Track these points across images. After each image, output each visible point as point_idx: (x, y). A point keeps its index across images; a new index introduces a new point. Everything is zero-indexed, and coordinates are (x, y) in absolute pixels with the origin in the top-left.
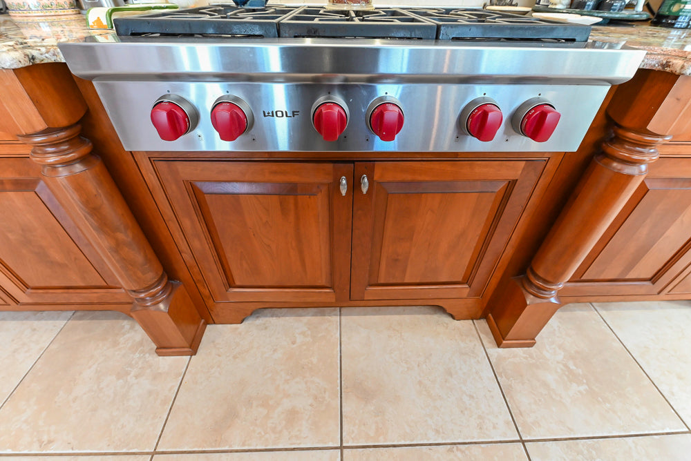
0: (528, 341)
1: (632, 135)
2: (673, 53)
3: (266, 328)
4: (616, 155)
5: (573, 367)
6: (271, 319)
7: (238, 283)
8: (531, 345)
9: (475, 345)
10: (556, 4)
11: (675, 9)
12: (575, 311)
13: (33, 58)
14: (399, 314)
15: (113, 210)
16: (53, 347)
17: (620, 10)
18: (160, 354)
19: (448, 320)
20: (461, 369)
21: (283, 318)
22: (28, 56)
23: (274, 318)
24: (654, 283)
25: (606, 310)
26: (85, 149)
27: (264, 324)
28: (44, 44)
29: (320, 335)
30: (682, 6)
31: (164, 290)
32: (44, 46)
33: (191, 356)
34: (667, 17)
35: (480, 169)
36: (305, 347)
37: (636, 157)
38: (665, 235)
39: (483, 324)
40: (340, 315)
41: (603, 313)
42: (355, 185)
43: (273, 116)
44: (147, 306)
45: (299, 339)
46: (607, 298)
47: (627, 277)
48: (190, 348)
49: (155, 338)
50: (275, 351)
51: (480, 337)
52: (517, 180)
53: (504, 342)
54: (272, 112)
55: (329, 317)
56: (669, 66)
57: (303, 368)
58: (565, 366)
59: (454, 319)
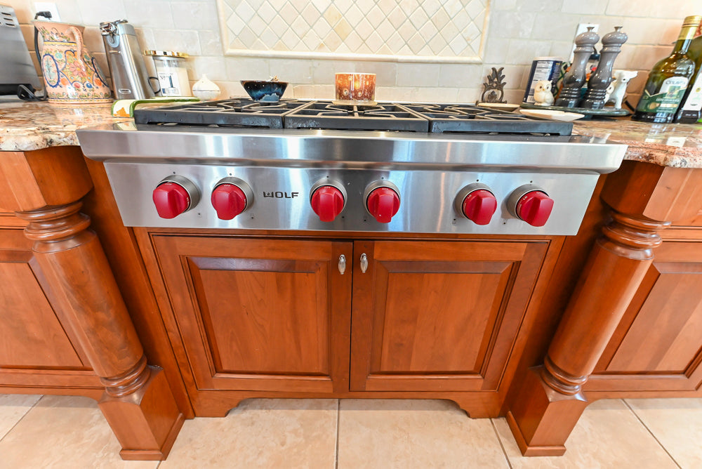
0: (556, 447)
1: (629, 220)
2: (655, 147)
3: (253, 424)
4: (618, 239)
6: (259, 412)
7: (225, 368)
8: (561, 453)
9: (495, 452)
10: (541, 103)
11: (651, 107)
12: (606, 409)
13: (51, 141)
14: (406, 408)
15: (100, 288)
16: (8, 440)
17: (601, 107)
18: (124, 458)
19: (462, 417)
21: (274, 411)
22: (46, 140)
23: (264, 411)
24: (688, 377)
25: (641, 408)
26: (82, 225)
27: (252, 418)
28: (65, 130)
29: (315, 434)
30: (658, 105)
31: (140, 377)
32: (64, 132)
33: (161, 461)
34: (646, 114)
35: (482, 250)
36: (295, 450)
37: (638, 242)
38: (687, 324)
39: (502, 423)
40: (339, 409)
41: (639, 411)
42: (354, 264)
43: (273, 196)
44: (118, 397)
45: (290, 439)
46: (641, 393)
47: (657, 369)
48: (161, 450)
49: (121, 436)
50: (260, 453)
51: (500, 441)
52: (521, 262)
53: (529, 448)
54: (272, 193)
55: (326, 411)
56: (653, 158)
59: (469, 416)
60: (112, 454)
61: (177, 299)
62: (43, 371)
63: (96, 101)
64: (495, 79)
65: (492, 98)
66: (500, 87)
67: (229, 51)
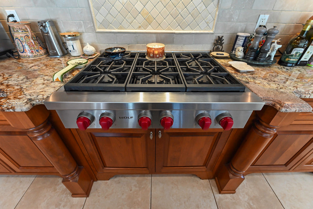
0: (233, 191)
2: (277, 101)
3: (119, 183)
5: (252, 204)
6: (121, 178)
7: (107, 166)
8: (234, 193)
9: (210, 192)
10: (238, 56)
11: (287, 59)
12: (254, 175)
13: (34, 104)
14: (177, 176)
15: (58, 148)
16: (29, 191)
18: (73, 197)
19: (198, 179)
20: (203, 205)
21: (127, 177)
22: (32, 104)
23: (123, 178)
24: (286, 166)
27: (119, 181)
29: (143, 186)
30: (289, 59)
31: (77, 173)
32: (38, 99)
33: (87, 197)
34: (284, 62)
36: (136, 193)
38: (288, 150)
39: (213, 181)
40: (151, 177)
41: (266, 176)
42: (156, 135)
43: (123, 118)
44: (69, 180)
45: (134, 189)
46: (267, 172)
47: (274, 164)
48: (86, 194)
49: (71, 191)
50: (123, 194)
51: (212, 188)
52: (222, 132)
53: (222, 192)
54: (123, 117)
55: (147, 177)
56: (275, 106)
57: (135, 203)
58: (249, 203)
59: (201, 179)
60: (68, 195)
61: (88, 146)
62: (38, 168)
63: (41, 57)
64: (219, 41)
65: (217, 50)
66: (221, 44)
67: (98, 30)
